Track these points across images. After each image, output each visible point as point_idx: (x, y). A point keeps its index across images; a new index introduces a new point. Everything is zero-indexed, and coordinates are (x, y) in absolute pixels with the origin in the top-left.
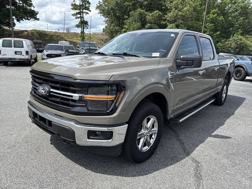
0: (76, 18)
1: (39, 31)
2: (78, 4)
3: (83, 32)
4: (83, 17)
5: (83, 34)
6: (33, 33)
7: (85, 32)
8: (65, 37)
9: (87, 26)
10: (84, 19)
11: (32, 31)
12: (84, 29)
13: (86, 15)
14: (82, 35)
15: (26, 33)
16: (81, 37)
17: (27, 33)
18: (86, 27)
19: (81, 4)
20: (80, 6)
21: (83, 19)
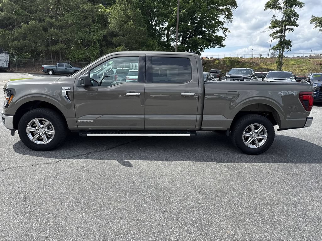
0: (274, 38)
1: (232, 58)
2: (281, 20)
3: (281, 56)
4: (284, 36)
5: (282, 58)
6: (225, 61)
7: (284, 55)
8: (261, 63)
9: (290, 47)
10: (286, 39)
11: (224, 59)
12: (283, 51)
13: (289, 32)
14: (279, 60)
15: (217, 61)
16: (277, 62)
17: (219, 61)
18: (288, 48)
19: (284, 18)
20: (283, 21)
21: (284, 38)
